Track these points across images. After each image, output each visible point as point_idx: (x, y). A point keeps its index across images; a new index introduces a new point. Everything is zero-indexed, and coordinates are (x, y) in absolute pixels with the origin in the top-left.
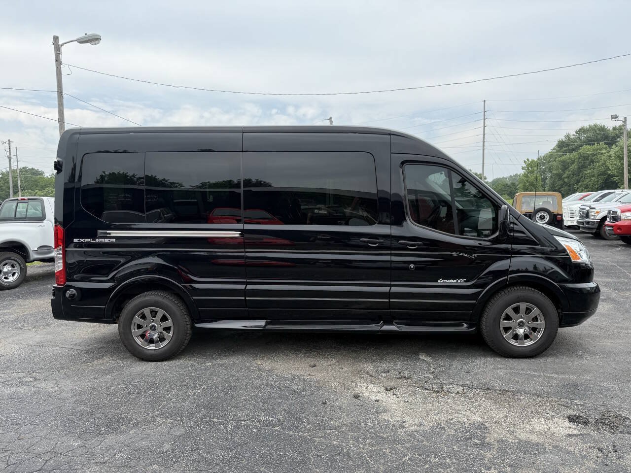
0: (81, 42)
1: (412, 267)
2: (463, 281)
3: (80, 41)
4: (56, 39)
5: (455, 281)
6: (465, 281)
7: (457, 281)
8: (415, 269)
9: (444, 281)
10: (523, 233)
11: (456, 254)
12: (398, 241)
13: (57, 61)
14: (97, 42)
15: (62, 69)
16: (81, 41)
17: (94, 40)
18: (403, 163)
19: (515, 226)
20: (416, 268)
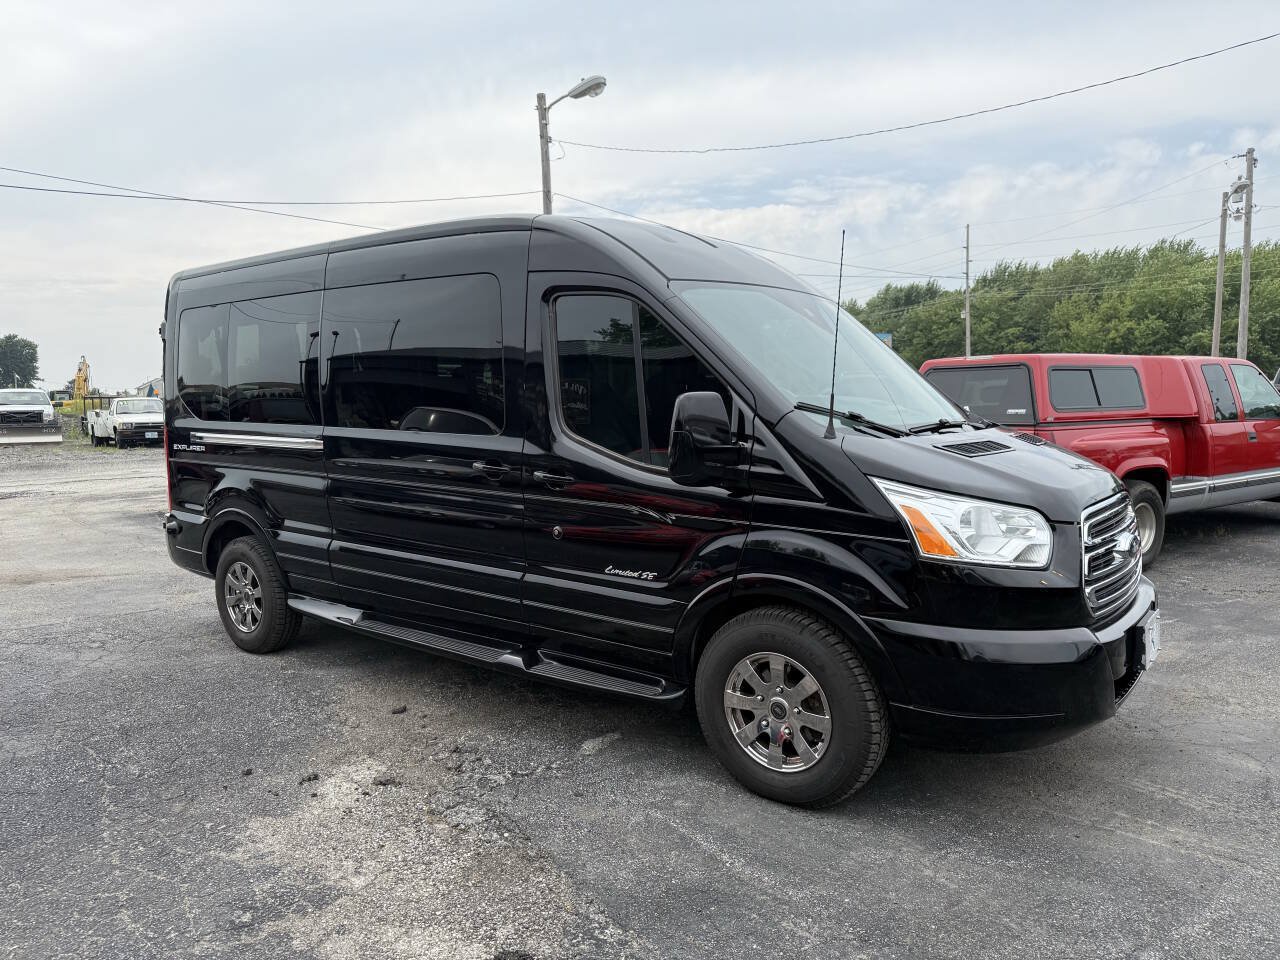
0: (576, 96)
1: (556, 532)
2: (651, 576)
3: (575, 93)
4: (541, 98)
5: (636, 574)
6: (655, 579)
7: (641, 575)
8: (563, 538)
9: (617, 571)
10: (776, 465)
11: (635, 509)
12: (533, 471)
13: (542, 137)
14: (598, 91)
15: (550, 149)
16: (578, 94)
17: (593, 87)
18: (550, 295)
19: (757, 447)
20: (565, 536)
